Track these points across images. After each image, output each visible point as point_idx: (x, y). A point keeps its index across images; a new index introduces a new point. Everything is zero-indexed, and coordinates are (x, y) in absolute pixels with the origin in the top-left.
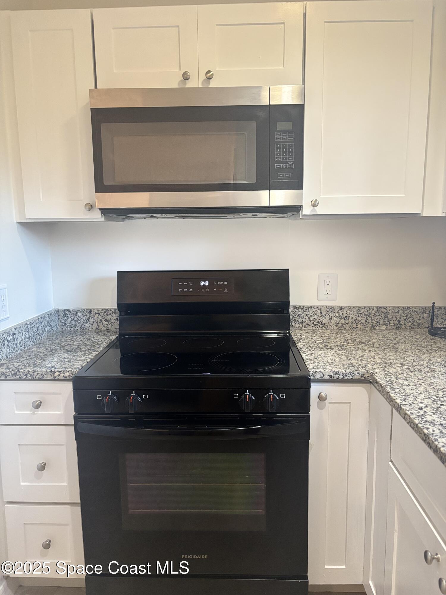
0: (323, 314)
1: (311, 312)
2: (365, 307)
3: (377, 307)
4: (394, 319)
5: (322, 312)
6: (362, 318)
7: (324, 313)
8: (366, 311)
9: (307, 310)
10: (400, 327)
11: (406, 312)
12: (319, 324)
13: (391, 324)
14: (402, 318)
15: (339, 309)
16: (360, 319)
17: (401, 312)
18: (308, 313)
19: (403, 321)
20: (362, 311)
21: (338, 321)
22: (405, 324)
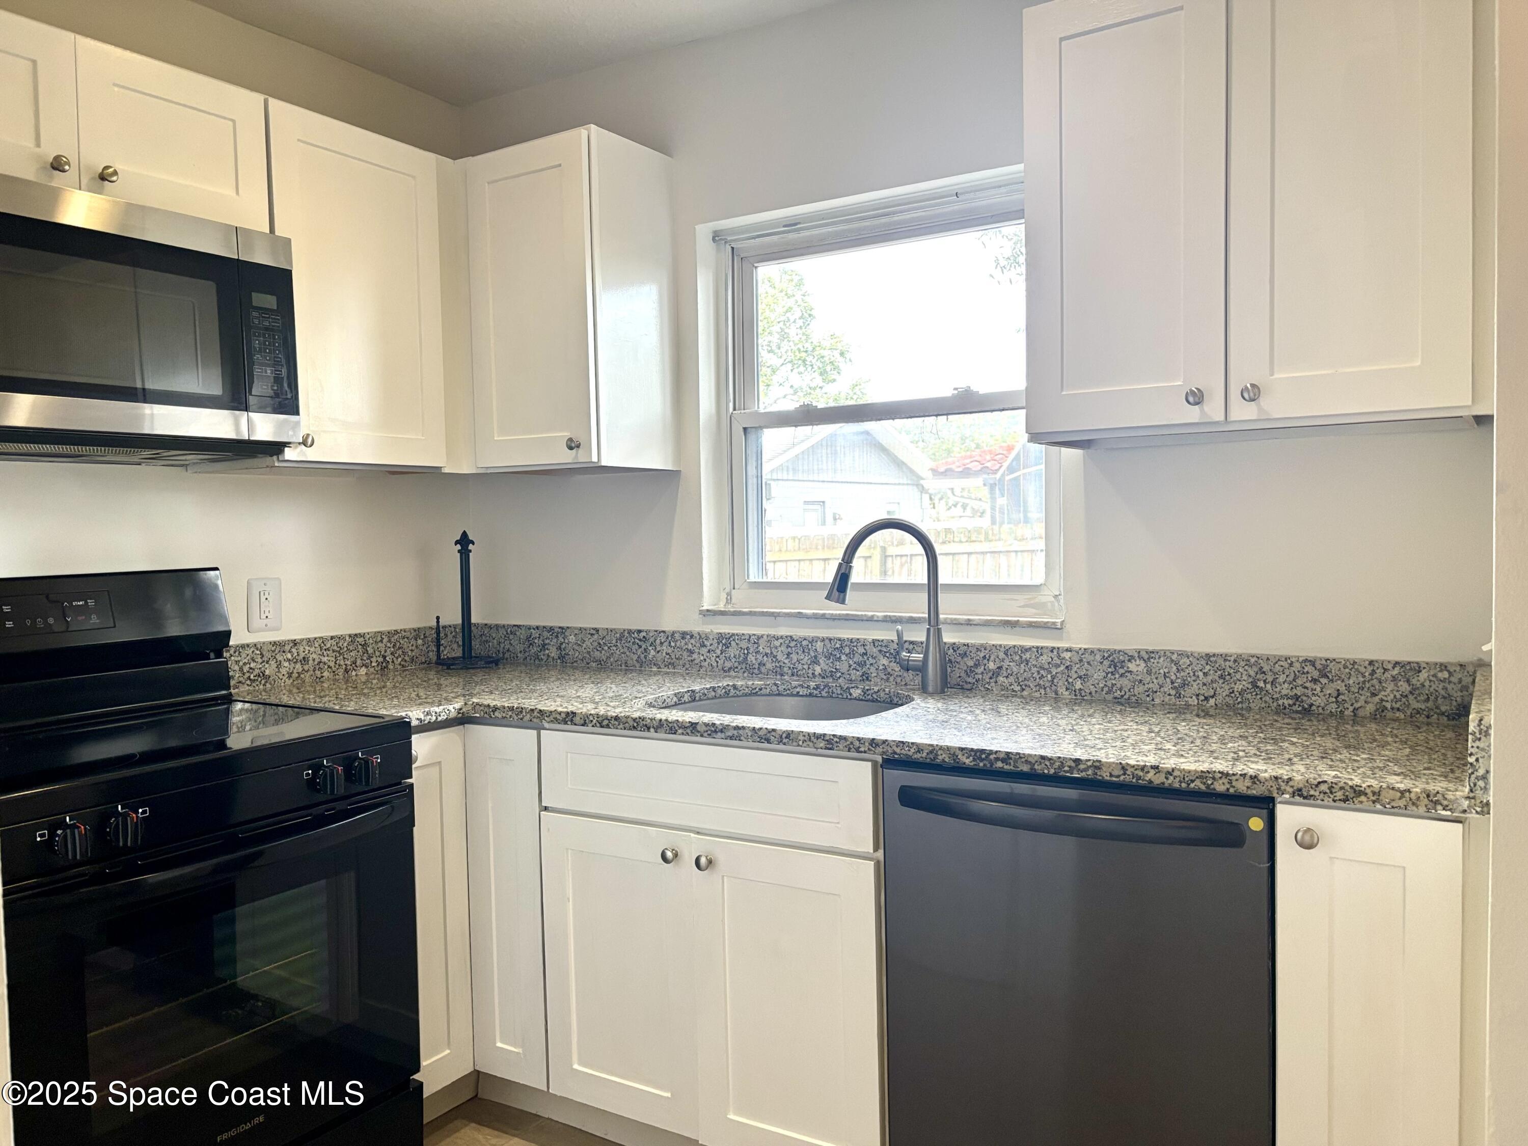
0: (265, 659)
1: (244, 655)
2: (332, 638)
3: (350, 636)
4: (377, 653)
5: (264, 653)
6: (329, 658)
7: (267, 655)
8: (335, 643)
9: (237, 653)
10: (386, 667)
11: (392, 640)
12: (260, 679)
13: (374, 664)
14: (388, 652)
15: (292, 644)
16: (325, 659)
17: (385, 640)
18: (239, 658)
19: (391, 657)
20: (328, 645)
21: (292, 669)
22: (393, 662)
